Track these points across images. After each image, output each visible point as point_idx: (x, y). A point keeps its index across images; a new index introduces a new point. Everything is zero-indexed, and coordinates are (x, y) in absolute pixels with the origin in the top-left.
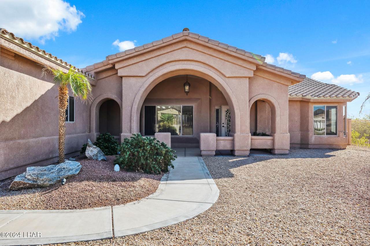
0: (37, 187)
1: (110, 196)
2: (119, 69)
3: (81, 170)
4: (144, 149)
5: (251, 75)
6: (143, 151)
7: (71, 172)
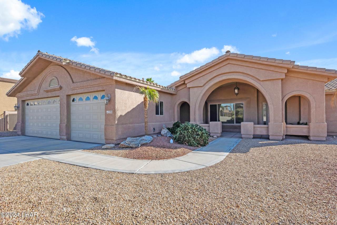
0: (129, 148)
1: (154, 155)
2: (187, 83)
3: (152, 141)
4: (188, 131)
5: (283, 77)
6: (187, 133)
7: (146, 141)
